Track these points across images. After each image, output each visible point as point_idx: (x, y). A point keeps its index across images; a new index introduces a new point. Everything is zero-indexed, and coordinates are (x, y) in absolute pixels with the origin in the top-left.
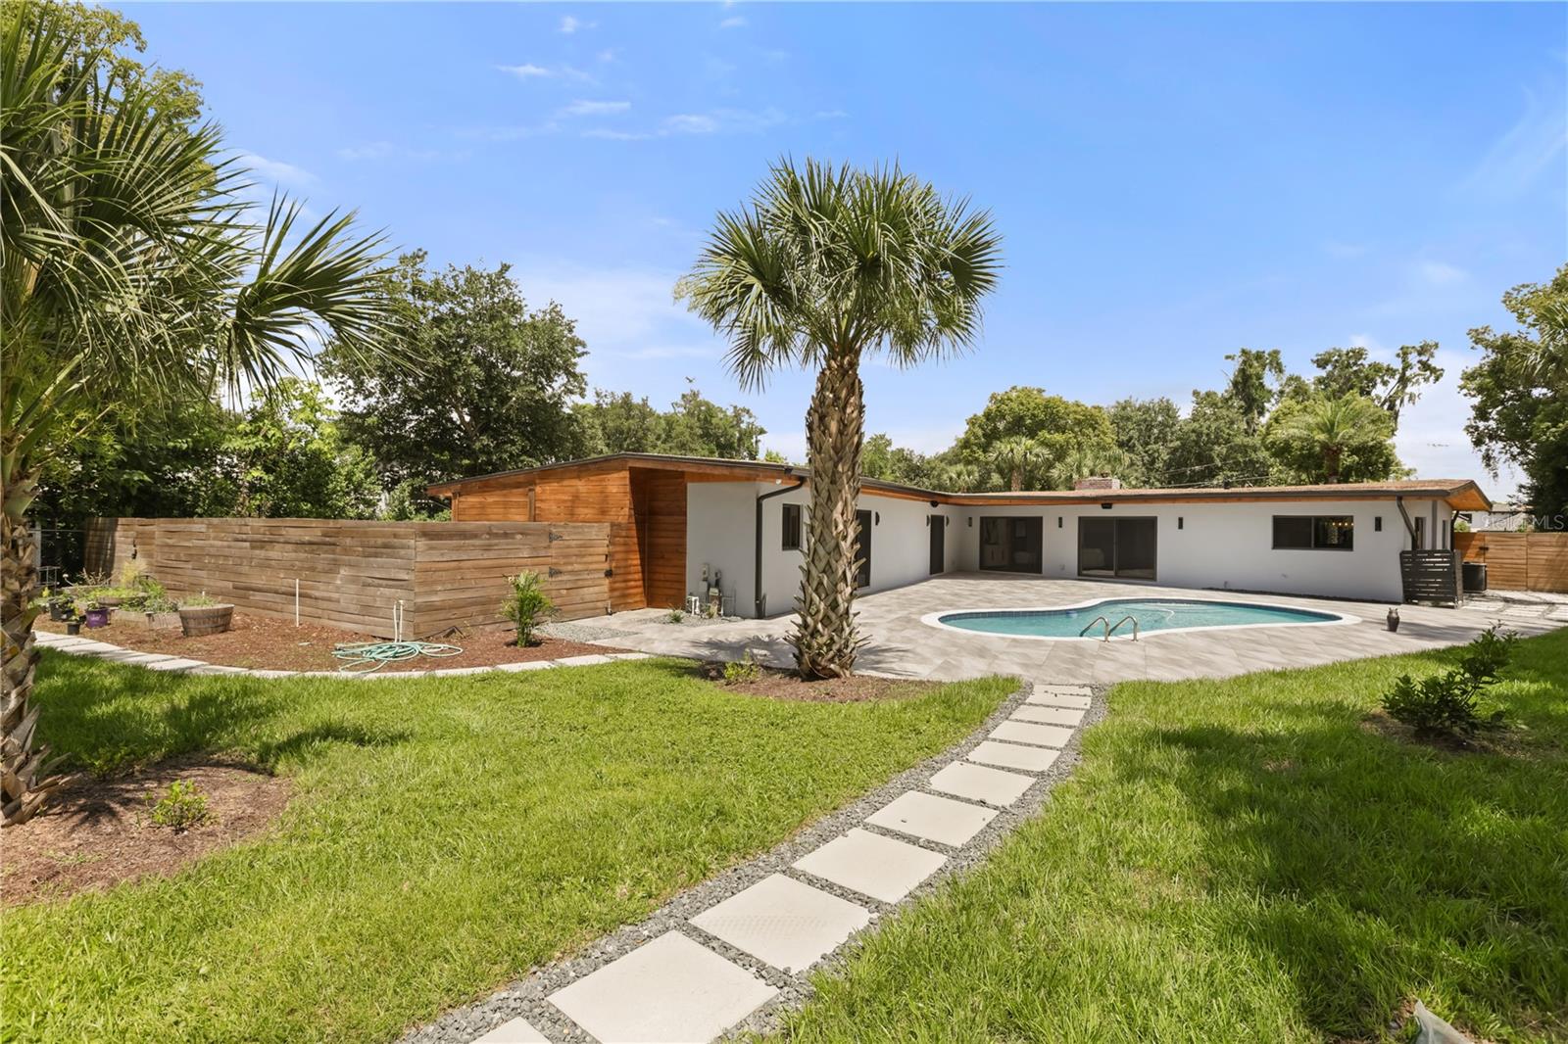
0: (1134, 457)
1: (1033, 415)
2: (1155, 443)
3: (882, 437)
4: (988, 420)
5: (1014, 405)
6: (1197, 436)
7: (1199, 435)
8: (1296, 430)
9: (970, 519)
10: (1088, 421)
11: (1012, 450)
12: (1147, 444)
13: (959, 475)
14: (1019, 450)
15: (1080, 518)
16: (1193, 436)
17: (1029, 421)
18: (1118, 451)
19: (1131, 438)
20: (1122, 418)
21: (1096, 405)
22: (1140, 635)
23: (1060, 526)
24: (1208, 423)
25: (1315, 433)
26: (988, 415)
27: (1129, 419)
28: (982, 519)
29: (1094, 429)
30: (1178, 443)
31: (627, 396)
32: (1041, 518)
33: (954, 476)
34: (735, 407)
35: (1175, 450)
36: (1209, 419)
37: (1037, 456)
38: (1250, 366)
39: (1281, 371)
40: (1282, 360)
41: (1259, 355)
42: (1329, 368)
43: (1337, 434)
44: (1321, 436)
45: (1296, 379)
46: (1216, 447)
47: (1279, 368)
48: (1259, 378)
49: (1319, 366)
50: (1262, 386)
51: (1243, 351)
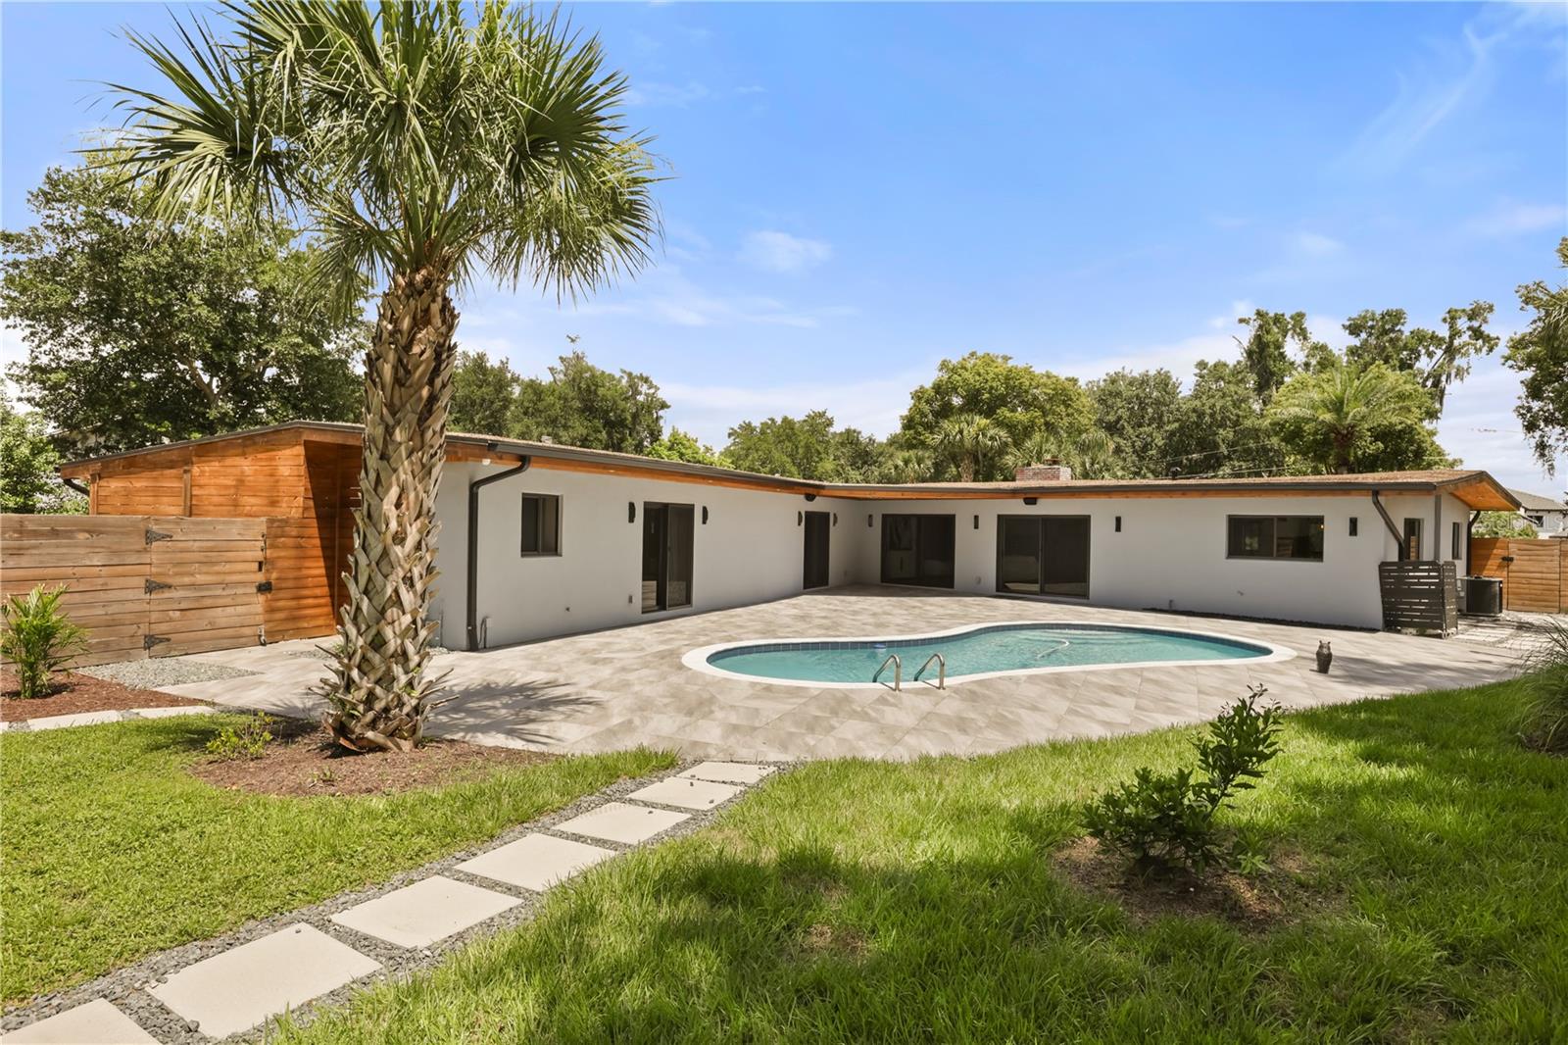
0: (1122, 442)
1: (992, 388)
2: (1149, 425)
3: (822, 415)
4: (937, 393)
5: (966, 375)
6: (1199, 417)
7: (1201, 415)
8: (1297, 409)
9: (870, 516)
10: (1063, 395)
11: (961, 432)
12: (1140, 425)
13: (906, 462)
14: (970, 432)
15: (999, 516)
16: (1194, 417)
17: (987, 395)
18: (1102, 434)
19: (1120, 418)
20: (1111, 393)
21: (1071, 376)
22: (947, 682)
23: (976, 527)
24: (1212, 401)
25: (1320, 411)
26: (938, 388)
27: (1118, 394)
28: (885, 517)
29: (1068, 406)
30: (1176, 425)
31: (481, 357)
32: (954, 516)
33: (901, 463)
34: (630, 375)
35: (1172, 434)
36: (1213, 397)
37: (992, 438)
38: (1268, 332)
39: (1305, 338)
40: (1307, 324)
41: (1278, 319)
42: (1364, 335)
43: (1347, 414)
44: (1328, 417)
45: (1323, 348)
46: (1221, 431)
47: (1303, 334)
48: (1279, 346)
49: (1351, 333)
50: (1282, 356)
51: (1259, 314)
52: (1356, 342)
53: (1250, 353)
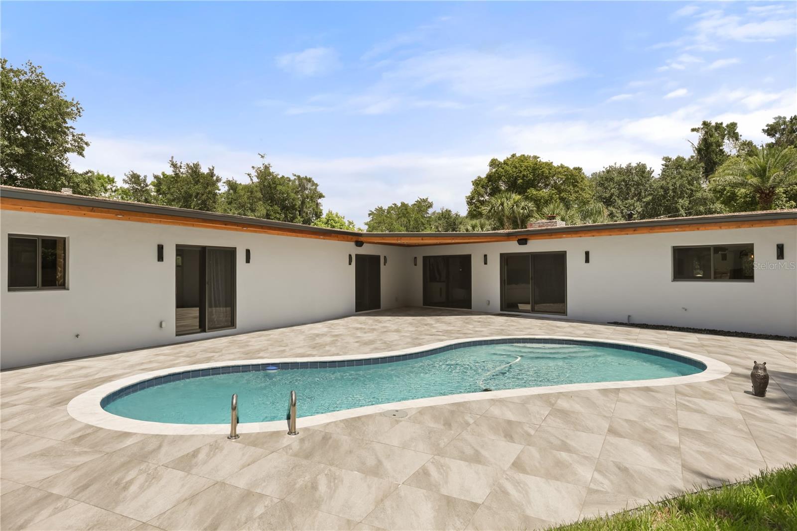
0: (614, 210)
1: (524, 176)
2: (632, 199)
3: (425, 201)
4: (489, 181)
5: (508, 168)
6: (665, 191)
7: (666, 190)
8: (731, 177)
9: (415, 258)
10: (573, 177)
11: (502, 204)
12: (627, 199)
13: (474, 227)
14: (508, 204)
15: (502, 255)
16: (662, 192)
17: (521, 181)
18: (600, 205)
19: (612, 195)
20: (607, 179)
21: (577, 166)
23: (486, 263)
24: (674, 181)
25: (748, 177)
26: (490, 177)
27: (612, 179)
28: (425, 258)
29: (574, 186)
30: (650, 198)
32: (471, 255)
33: (470, 228)
35: (648, 203)
36: (674, 178)
37: (523, 208)
38: (711, 136)
39: (737, 139)
40: (738, 130)
41: (718, 126)
42: (777, 135)
43: (769, 178)
44: (754, 180)
45: (750, 144)
46: (680, 200)
47: (735, 136)
48: (719, 145)
49: (769, 135)
50: (722, 151)
51: (705, 123)
52: (772, 140)
53: (699, 150)
